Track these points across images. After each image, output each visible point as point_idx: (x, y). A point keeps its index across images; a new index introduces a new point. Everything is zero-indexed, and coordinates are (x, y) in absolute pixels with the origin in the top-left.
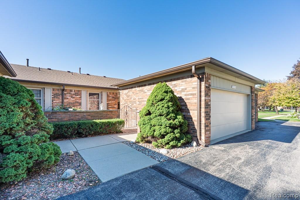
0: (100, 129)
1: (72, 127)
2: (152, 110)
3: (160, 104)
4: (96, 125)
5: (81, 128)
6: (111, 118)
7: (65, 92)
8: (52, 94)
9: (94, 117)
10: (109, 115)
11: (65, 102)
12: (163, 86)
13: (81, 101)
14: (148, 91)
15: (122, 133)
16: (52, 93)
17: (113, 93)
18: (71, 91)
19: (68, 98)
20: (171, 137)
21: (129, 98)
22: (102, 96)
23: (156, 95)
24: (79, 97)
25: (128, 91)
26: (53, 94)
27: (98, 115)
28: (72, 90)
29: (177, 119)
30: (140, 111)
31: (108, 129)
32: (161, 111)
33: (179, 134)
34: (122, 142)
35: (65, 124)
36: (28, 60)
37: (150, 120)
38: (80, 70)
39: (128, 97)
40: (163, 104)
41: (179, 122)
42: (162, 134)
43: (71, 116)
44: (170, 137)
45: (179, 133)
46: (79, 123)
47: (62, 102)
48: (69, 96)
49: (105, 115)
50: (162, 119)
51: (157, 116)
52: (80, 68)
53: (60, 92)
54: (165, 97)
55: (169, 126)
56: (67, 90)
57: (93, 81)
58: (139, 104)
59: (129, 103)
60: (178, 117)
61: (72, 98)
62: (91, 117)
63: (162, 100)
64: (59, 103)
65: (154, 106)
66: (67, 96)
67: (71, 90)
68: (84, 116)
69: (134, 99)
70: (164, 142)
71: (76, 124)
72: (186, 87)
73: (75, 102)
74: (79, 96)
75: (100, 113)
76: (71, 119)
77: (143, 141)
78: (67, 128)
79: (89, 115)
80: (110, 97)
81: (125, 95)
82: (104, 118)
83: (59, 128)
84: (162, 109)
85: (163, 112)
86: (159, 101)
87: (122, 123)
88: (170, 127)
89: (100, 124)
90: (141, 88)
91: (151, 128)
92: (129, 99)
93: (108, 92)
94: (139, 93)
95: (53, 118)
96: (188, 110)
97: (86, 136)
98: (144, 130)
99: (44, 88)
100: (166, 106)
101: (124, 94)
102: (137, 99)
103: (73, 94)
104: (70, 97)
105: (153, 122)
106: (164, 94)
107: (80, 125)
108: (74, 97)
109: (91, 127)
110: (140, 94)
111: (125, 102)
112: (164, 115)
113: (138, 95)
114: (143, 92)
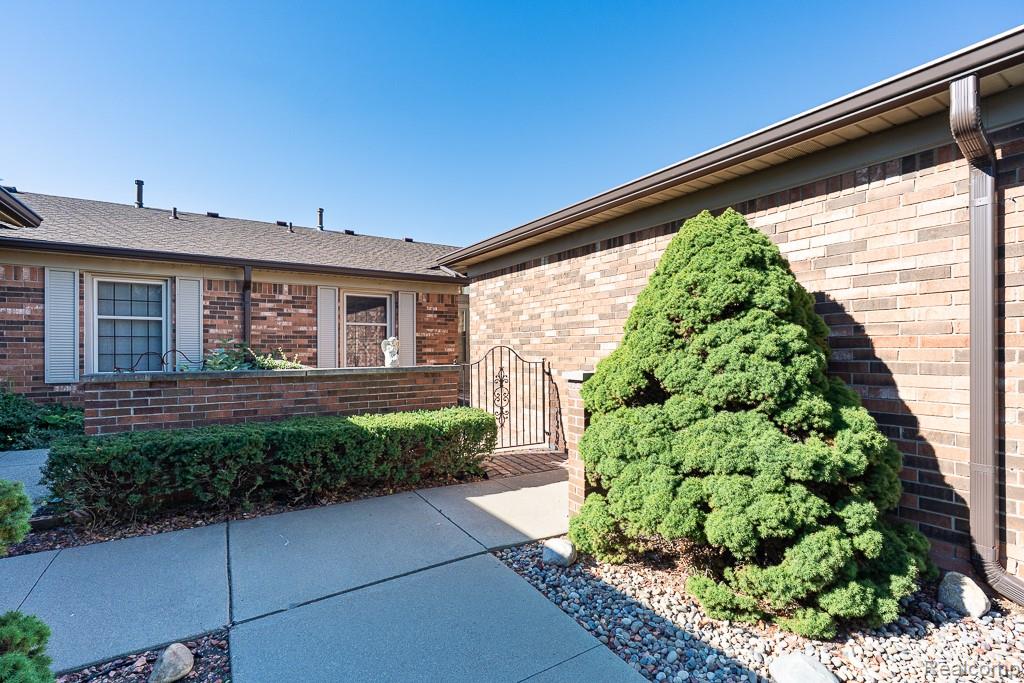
0: (379, 462)
1: (236, 458)
2: (672, 368)
3: (725, 336)
4: (360, 443)
5: (284, 463)
6: (433, 405)
7: (253, 295)
8: (203, 303)
9: (357, 399)
10: (421, 388)
11: (253, 333)
12: (729, 230)
13: (315, 328)
14: (604, 273)
15: (486, 477)
16: (205, 298)
17: (441, 298)
18: (278, 288)
19: (265, 318)
20: (832, 560)
21: (508, 314)
22: (397, 307)
23: (690, 279)
24: (309, 315)
25: (506, 282)
26: (208, 304)
27: (370, 391)
28: (281, 286)
29: (847, 433)
30: (587, 377)
31: (417, 464)
32: (740, 377)
33: (878, 537)
34: (494, 551)
35: (197, 446)
36: (140, 184)
37: (663, 434)
38: (321, 216)
39: (503, 311)
40: (745, 332)
41: (867, 450)
42: (764, 531)
43: (247, 398)
44: (825, 556)
45: (875, 527)
46: (275, 433)
47: (244, 334)
48: (271, 310)
49: (403, 389)
50: (747, 428)
51: (711, 410)
52: (321, 211)
53: (234, 295)
54: (752, 292)
55: (805, 483)
56: (261, 284)
57: (366, 253)
58: (556, 341)
59: (508, 335)
60: (849, 414)
61: (279, 319)
62: (341, 400)
63: (735, 308)
64: (230, 336)
65: (683, 347)
66: (264, 310)
67: (275, 285)
68: (308, 394)
69: (532, 317)
70: (787, 589)
71: (254, 444)
72: (861, 234)
73: (294, 332)
74: (310, 308)
75: (382, 384)
76: (247, 413)
77: (614, 552)
78: (210, 461)
79: (329, 393)
80: (430, 312)
81: (490, 301)
82: (399, 403)
83: (168, 465)
84: (743, 369)
85: (752, 385)
86: (715, 318)
87: (484, 430)
88: (813, 486)
89: (380, 439)
90: (565, 265)
91: (678, 484)
92: (508, 319)
93: (420, 294)
94: (557, 289)
95: (159, 410)
96: (882, 368)
97: (313, 500)
98: (627, 494)
99: (173, 280)
100: (767, 344)
101: (484, 297)
102: (547, 314)
103: (287, 302)
104: (275, 314)
105: (690, 448)
106: (747, 272)
107: (280, 449)
108: (290, 315)
109: (335, 457)
110: (564, 294)
111: (490, 331)
112: (758, 403)
113: (553, 296)
114: (577, 285)
